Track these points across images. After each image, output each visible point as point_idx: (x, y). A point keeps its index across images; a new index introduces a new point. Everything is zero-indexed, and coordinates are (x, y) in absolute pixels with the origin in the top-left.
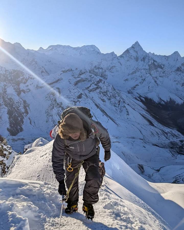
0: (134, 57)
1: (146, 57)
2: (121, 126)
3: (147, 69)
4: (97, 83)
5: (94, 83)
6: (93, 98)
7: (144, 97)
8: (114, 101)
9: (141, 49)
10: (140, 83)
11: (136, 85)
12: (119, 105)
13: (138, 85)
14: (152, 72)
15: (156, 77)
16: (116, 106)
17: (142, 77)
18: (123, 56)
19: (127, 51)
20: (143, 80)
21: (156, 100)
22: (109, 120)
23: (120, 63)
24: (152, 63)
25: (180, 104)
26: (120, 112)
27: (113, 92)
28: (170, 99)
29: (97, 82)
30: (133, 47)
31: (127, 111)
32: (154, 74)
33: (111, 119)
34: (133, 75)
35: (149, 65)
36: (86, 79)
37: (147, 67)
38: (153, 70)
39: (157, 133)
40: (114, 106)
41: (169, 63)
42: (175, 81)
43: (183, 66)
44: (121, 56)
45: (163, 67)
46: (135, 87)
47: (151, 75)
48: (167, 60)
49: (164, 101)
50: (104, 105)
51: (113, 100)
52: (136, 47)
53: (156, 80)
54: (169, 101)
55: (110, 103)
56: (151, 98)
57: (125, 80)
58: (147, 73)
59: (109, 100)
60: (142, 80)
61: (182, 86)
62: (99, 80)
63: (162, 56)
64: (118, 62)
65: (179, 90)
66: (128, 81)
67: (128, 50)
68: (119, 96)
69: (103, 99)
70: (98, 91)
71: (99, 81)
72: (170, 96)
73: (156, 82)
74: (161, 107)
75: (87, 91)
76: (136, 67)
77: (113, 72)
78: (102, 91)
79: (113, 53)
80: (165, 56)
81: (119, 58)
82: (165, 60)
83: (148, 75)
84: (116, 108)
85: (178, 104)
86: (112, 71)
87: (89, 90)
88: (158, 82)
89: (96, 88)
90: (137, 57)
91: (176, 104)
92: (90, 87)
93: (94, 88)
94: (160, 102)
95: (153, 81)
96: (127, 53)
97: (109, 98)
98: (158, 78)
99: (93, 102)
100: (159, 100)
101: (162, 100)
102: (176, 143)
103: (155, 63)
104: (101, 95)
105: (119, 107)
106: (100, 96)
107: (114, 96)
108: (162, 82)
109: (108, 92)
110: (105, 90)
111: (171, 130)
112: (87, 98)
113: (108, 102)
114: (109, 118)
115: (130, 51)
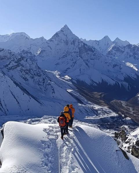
0: (64, 40)
1: (75, 40)
2: (45, 105)
3: (77, 52)
4: (18, 61)
5: (14, 60)
6: (12, 76)
7: (76, 79)
8: (38, 79)
9: (71, 32)
10: (71, 66)
11: (68, 69)
12: (44, 83)
13: (69, 68)
14: (83, 55)
15: (87, 60)
16: (40, 85)
17: (73, 60)
18: (53, 40)
19: (57, 35)
20: (75, 63)
21: (88, 82)
22: (30, 98)
23: (50, 47)
24: (82, 46)
25: (113, 85)
26: (45, 91)
27: (37, 71)
28: (102, 80)
29: (18, 59)
30: (62, 31)
31: (53, 89)
32: (85, 57)
33: (33, 98)
34: (64, 58)
35: (79, 48)
36: (5, 56)
37: (78, 50)
38: (84, 53)
39: (86, 110)
40: (38, 84)
41: (100, 48)
42: (106, 63)
43: (113, 50)
44: (51, 40)
45: (93, 50)
46: (66, 71)
47: (82, 58)
48: (98, 45)
49: (96, 83)
50: (26, 84)
51: (36, 78)
52: (65, 30)
53: (87, 62)
54: (101, 82)
55: (34, 82)
56: (83, 81)
57: (56, 64)
58: (77, 56)
59: (32, 78)
60: (73, 63)
61: (114, 67)
62: (20, 57)
63: (93, 41)
64: (48, 46)
65: (111, 72)
66: (60, 65)
67: (57, 33)
68: (45, 75)
69: (24, 77)
70: (19, 68)
71: (20, 59)
72: (101, 78)
73: (87, 64)
74: (93, 88)
75: (6, 69)
76: (67, 50)
77: (43, 57)
78: (23, 68)
79: (42, 38)
80: (96, 41)
81: (49, 42)
82: (97, 44)
83: (79, 58)
84: (40, 86)
85: (110, 85)
86: (42, 55)
87: (7, 68)
88: (89, 64)
89: (17, 65)
90: (66, 40)
91: (108, 85)
92: (9, 64)
93: (14, 66)
94: (92, 84)
95: (84, 64)
96: (57, 37)
97: (32, 76)
98: (89, 61)
99: (11, 80)
100: (91, 82)
101: (94, 82)
102: (107, 120)
103: (85, 46)
104: (23, 73)
105: (43, 85)
106: (21, 74)
107: (38, 74)
108: (93, 64)
109: (31, 70)
110: (28, 68)
111: (101, 107)
112: (4, 75)
113: (31, 81)
114: (30, 97)
115: (59, 35)
